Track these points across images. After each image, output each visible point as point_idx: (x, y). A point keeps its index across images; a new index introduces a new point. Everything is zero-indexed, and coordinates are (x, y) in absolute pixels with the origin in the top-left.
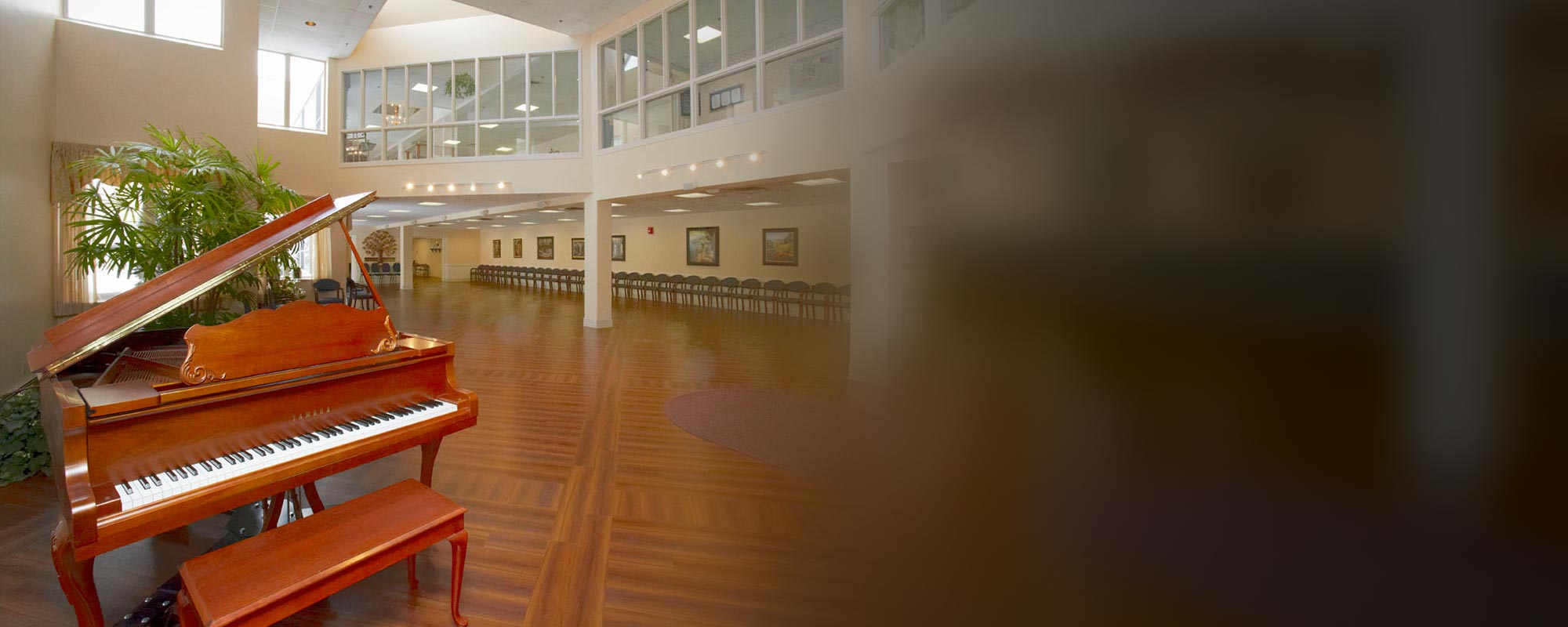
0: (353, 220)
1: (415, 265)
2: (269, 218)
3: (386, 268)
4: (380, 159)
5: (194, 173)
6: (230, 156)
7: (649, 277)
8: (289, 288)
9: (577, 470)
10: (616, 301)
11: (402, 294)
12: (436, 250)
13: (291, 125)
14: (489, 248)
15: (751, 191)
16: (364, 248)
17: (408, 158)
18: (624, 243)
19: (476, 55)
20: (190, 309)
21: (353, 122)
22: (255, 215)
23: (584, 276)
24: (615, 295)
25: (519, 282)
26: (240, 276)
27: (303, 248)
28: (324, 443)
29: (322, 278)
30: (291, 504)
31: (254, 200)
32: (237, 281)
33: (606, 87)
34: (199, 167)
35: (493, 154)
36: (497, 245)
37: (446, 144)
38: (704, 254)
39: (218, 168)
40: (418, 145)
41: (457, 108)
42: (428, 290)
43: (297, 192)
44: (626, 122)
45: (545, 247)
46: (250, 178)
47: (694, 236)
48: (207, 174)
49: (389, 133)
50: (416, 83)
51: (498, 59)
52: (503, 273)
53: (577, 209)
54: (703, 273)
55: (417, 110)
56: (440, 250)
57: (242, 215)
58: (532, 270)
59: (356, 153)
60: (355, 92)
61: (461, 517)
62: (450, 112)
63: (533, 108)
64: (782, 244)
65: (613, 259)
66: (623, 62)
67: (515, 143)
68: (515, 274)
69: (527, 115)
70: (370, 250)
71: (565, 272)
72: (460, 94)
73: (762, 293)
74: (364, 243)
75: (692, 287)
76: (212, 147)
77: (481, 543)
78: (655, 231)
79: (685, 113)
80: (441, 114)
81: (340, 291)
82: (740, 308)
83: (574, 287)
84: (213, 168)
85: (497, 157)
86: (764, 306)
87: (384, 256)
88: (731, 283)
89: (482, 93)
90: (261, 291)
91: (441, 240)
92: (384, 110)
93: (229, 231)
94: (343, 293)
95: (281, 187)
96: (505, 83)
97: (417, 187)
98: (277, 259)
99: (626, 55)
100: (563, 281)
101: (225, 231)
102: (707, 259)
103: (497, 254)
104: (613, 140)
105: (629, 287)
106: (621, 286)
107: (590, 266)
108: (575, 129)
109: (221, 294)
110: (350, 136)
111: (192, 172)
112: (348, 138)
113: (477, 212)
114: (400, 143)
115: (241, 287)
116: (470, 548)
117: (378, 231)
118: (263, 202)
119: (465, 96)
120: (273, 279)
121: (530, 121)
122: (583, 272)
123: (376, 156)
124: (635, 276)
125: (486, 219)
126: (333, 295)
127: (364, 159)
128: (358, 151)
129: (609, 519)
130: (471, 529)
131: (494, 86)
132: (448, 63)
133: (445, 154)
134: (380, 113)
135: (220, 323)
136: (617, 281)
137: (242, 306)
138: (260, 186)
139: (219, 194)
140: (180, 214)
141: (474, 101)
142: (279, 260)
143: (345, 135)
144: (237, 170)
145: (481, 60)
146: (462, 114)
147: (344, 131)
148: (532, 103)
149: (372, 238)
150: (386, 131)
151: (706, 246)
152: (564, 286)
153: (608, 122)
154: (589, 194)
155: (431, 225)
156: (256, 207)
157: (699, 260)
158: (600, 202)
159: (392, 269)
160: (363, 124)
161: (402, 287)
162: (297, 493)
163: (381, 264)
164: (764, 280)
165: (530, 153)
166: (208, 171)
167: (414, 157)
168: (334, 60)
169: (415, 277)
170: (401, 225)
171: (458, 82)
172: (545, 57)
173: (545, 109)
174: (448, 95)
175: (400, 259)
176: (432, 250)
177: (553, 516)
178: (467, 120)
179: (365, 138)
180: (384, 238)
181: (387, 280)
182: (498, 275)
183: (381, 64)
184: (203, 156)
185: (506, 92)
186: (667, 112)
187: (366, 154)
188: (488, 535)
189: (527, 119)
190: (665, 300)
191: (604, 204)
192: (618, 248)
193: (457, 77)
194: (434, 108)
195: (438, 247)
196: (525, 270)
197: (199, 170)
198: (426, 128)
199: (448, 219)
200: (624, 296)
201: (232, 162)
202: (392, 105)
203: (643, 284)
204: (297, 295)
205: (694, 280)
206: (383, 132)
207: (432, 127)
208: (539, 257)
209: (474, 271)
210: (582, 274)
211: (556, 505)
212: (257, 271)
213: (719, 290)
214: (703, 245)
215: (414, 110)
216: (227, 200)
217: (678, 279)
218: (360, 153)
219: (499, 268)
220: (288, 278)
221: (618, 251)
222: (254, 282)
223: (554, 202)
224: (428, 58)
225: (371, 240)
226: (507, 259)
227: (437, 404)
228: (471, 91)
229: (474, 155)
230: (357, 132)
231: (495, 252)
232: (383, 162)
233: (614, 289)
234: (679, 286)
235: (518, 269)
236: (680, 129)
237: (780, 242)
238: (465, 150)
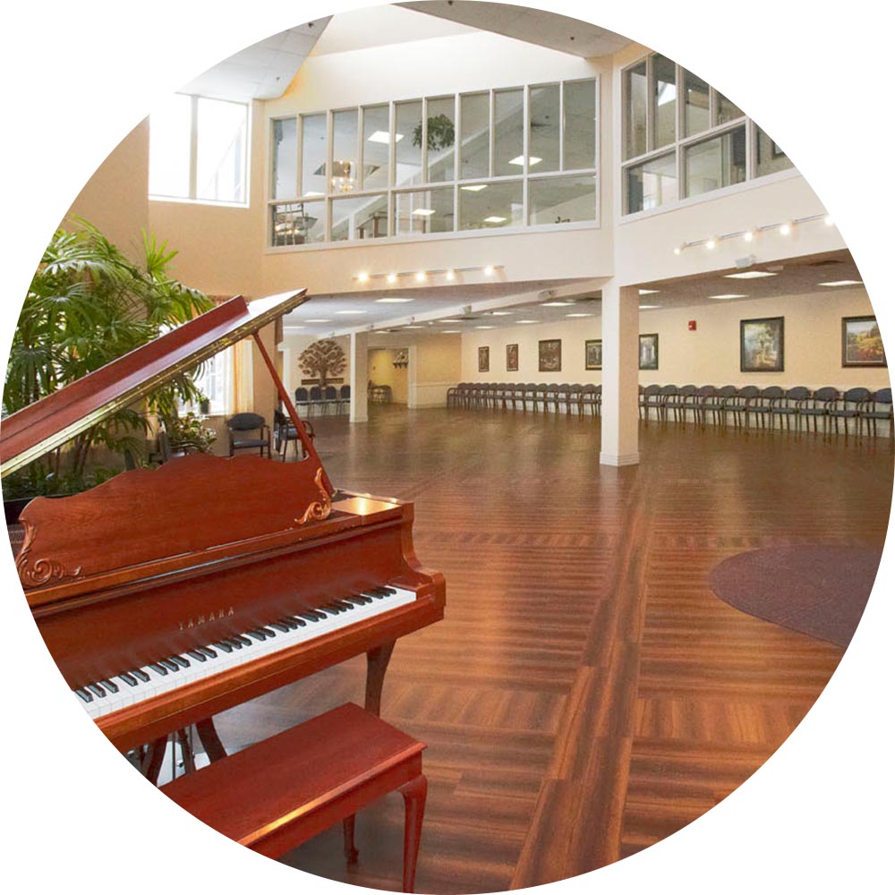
0: (284, 328)
1: (371, 387)
2: (165, 330)
3: (331, 393)
4: (322, 239)
5: (54, 272)
6: (107, 245)
7: (690, 391)
8: (192, 428)
9: (586, 673)
10: (644, 425)
11: (352, 427)
12: (400, 364)
13: (198, 196)
14: (473, 359)
15: (826, 266)
16: (301, 366)
17: (362, 237)
18: (656, 344)
19: (456, 90)
20: (47, 467)
21: (286, 190)
22: (143, 327)
23: (600, 393)
24: (643, 417)
25: (514, 404)
26: (118, 416)
27: (213, 371)
28: (225, 661)
29: (240, 411)
30: (178, 747)
31: (142, 305)
32: (116, 424)
33: (633, 129)
34: (63, 262)
35: (480, 227)
36: (484, 355)
37: (414, 215)
38: (763, 355)
39: (89, 263)
40: (376, 219)
41: (429, 165)
42: (389, 423)
43: (202, 292)
44: (659, 175)
45: (550, 354)
46: (135, 274)
47: (751, 331)
48: (72, 271)
49: (334, 202)
50: (375, 131)
51: (486, 93)
52: (491, 392)
53: (591, 300)
54: (762, 382)
55: (376, 168)
56: (406, 364)
57: (123, 328)
58: (532, 388)
59: (290, 232)
60: (288, 145)
61: (418, 755)
62: (419, 170)
63: (534, 161)
64: (867, 337)
65: (641, 368)
66: (656, 93)
67: (509, 211)
68: (508, 393)
69: (525, 170)
70: (309, 369)
71: (578, 389)
72: (434, 145)
73: (841, 406)
74: (300, 359)
75: (747, 402)
76: (83, 232)
77: (449, 788)
78: (698, 327)
79: (739, 161)
80: (408, 172)
81: (265, 429)
82: (812, 428)
83: (588, 409)
84: (81, 263)
85: (485, 231)
86: (843, 424)
87: (329, 376)
88: (801, 394)
89: (464, 143)
90: (151, 436)
91: (406, 351)
92: (328, 170)
93: (104, 353)
94: (269, 432)
95: (179, 286)
96: (496, 128)
97: (374, 277)
98: (173, 389)
99: (660, 84)
100: (574, 401)
101: (99, 352)
102: (768, 362)
103: (484, 366)
104: (642, 201)
105: (663, 406)
106: (653, 405)
107: (609, 378)
108: (592, 189)
109: (93, 442)
110: (281, 209)
111: (50, 271)
112: (279, 211)
113: (457, 309)
114: (351, 215)
115: (123, 429)
116: (432, 797)
117: (320, 342)
118: (156, 309)
119: (440, 148)
120: (169, 418)
121: (529, 180)
122: (600, 386)
123: (318, 236)
124: (671, 390)
125: (469, 319)
126: (255, 435)
127: (300, 240)
128: (293, 229)
129: (628, 743)
130: (431, 769)
131: (484, 131)
132: (418, 102)
133: (414, 229)
134: (324, 174)
135: (90, 487)
136: (646, 398)
137: (122, 458)
138: (150, 287)
139: (91, 300)
140: (33, 330)
141: (453, 154)
142: (176, 390)
143: (274, 208)
144: (117, 264)
145: (463, 96)
146: (438, 173)
147: (272, 201)
148: (532, 153)
149: (311, 352)
150: (331, 199)
151: (766, 344)
152: (575, 408)
153: (637, 177)
154: (609, 278)
155: (393, 330)
156: (146, 315)
157: (757, 363)
158: (622, 288)
159: (339, 393)
160: (300, 192)
161: (352, 419)
162: (187, 732)
163: (324, 388)
164: (844, 387)
165: (529, 224)
166: (74, 267)
167: (371, 236)
168: (261, 102)
169: (371, 403)
170: (352, 331)
171: (431, 128)
172: (551, 88)
173: (550, 162)
174: (417, 146)
175: (349, 379)
176: (395, 364)
177: (550, 742)
178: (444, 180)
179: (302, 211)
180: (328, 351)
181: (332, 410)
182: (484, 397)
183: (326, 107)
184: (69, 244)
185: (496, 141)
186: (713, 161)
187: (303, 233)
188: (459, 775)
189: (525, 176)
190: (712, 422)
191: (629, 292)
192: (646, 352)
193: (430, 121)
194: (399, 166)
195: (404, 360)
196: (522, 387)
197: (62, 266)
198: (386, 193)
199: (415, 321)
200: (656, 419)
201: (109, 253)
202: (341, 163)
203: (682, 401)
204: (204, 437)
205: (751, 393)
206: (326, 201)
207: (394, 193)
208: (542, 369)
209: (452, 392)
210: (596, 390)
211: (555, 724)
212: (145, 406)
213: (784, 405)
214: (762, 343)
215: (372, 169)
216: (102, 307)
217: (730, 392)
218: (297, 232)
219: (487, 387)
220: (191, 414)
221: (649, 357)
222: (140, 423)
223: (562, 291)
224: (391, 97)
225: (310, 355)
226: (498, 374)
227: (387, 593)
228: (448, 140)
229: (452, 230)
230: (291, 203)
231: (481, 363)
232: (327, 244)
233: (643, 409)
234: (730, 402)
235: (512, 387)
236: (732, 184)
237: (864, 335)
238: (440, 223)
